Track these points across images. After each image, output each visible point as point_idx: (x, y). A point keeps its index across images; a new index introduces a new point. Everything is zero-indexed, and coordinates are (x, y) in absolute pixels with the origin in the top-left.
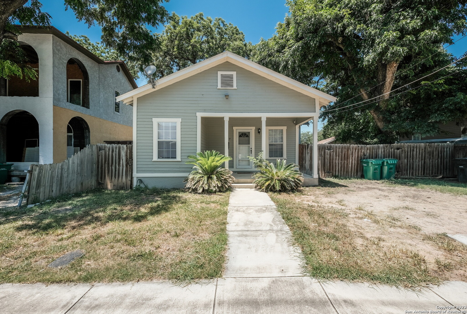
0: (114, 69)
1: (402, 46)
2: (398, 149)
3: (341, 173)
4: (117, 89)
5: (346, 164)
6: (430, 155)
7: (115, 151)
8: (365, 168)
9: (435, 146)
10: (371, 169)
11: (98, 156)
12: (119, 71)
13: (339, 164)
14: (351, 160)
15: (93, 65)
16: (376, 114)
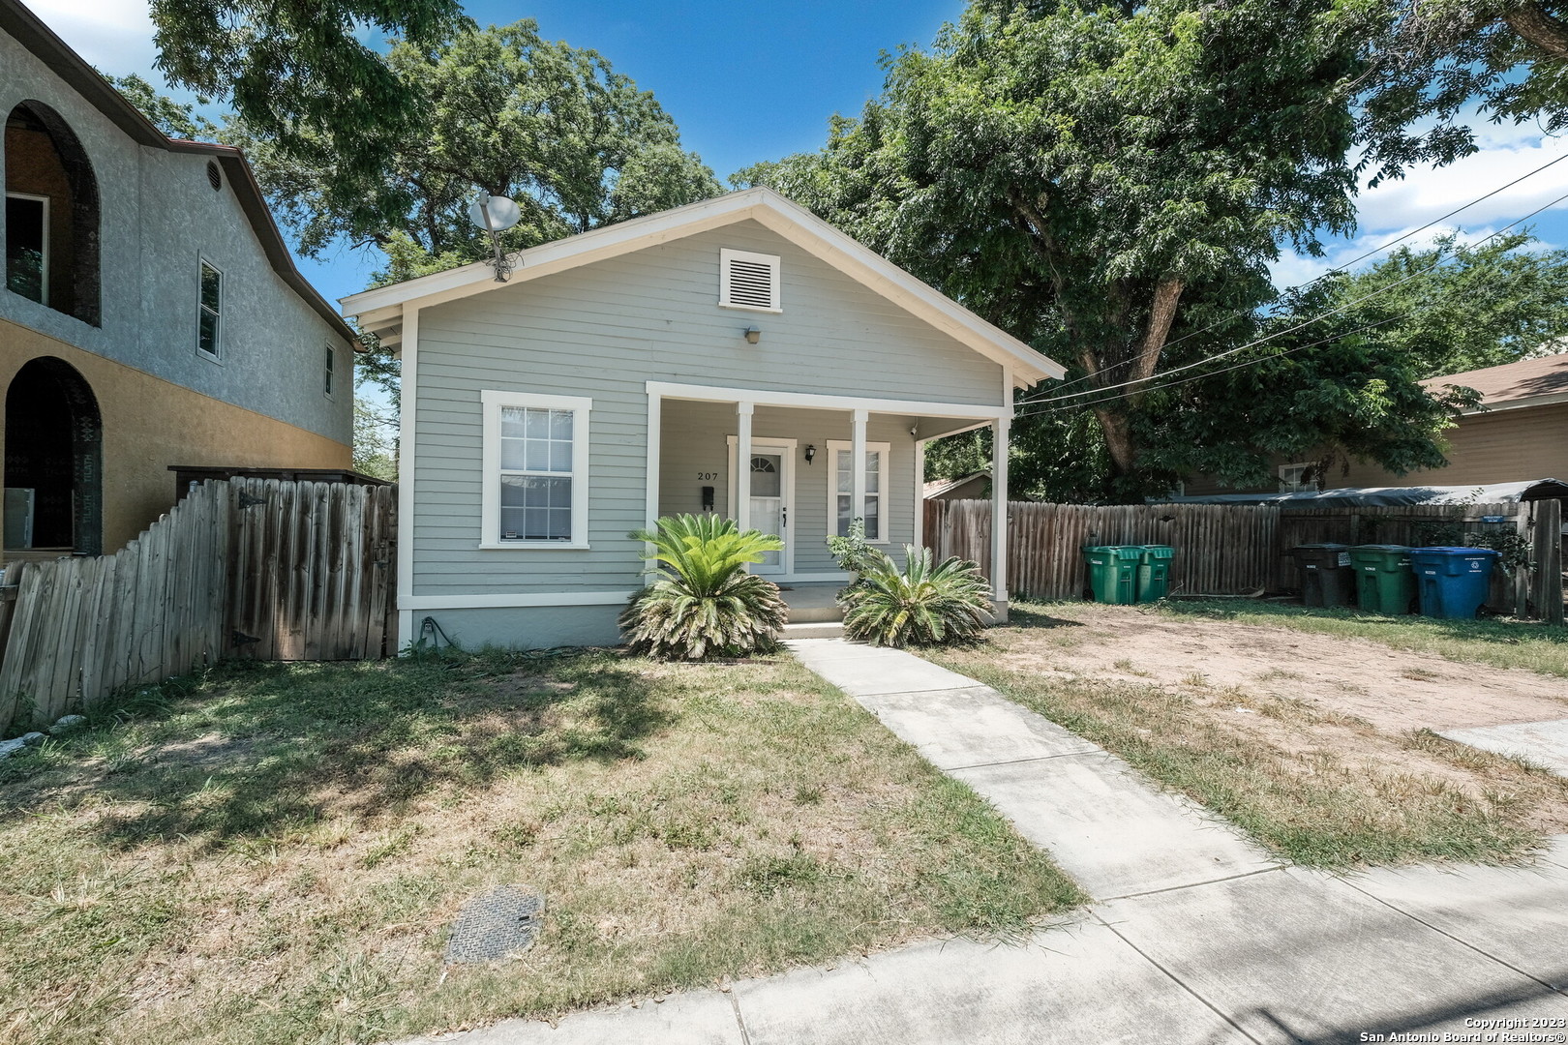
0: (197, 172)
1: (1213, 241)
2: (1166, 519)
3: (1032, 588)
4: (208, 258)
5: (1044, 561)
6: (1233, 536)
7: (318, 510)
8: (1096, 571)
9: (1245, 513)
10: (1114, 572)
11: (234, 528)
12: (217, 185)
13: (1026, 559)
14: (1057, 549)
15: (117, 147)
16: (1111, 421)
